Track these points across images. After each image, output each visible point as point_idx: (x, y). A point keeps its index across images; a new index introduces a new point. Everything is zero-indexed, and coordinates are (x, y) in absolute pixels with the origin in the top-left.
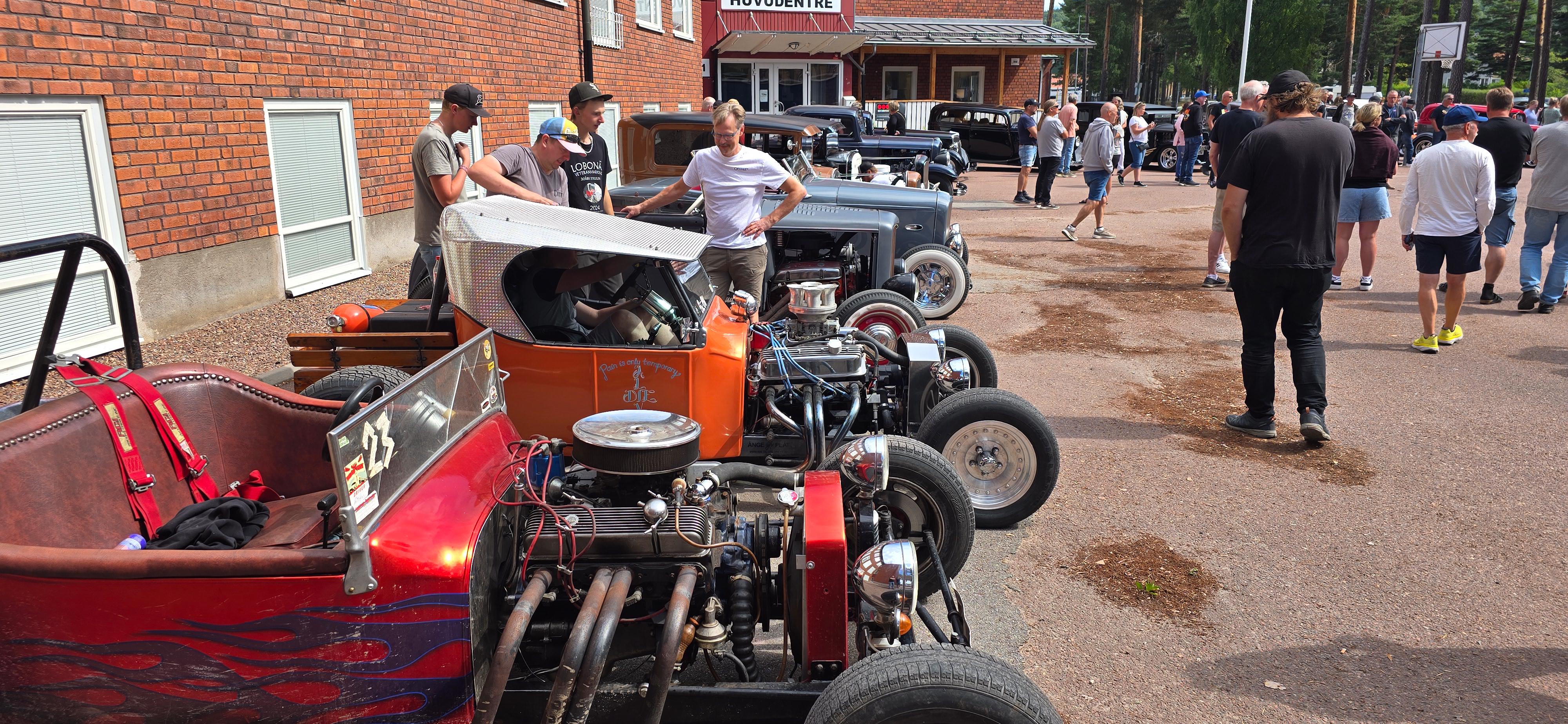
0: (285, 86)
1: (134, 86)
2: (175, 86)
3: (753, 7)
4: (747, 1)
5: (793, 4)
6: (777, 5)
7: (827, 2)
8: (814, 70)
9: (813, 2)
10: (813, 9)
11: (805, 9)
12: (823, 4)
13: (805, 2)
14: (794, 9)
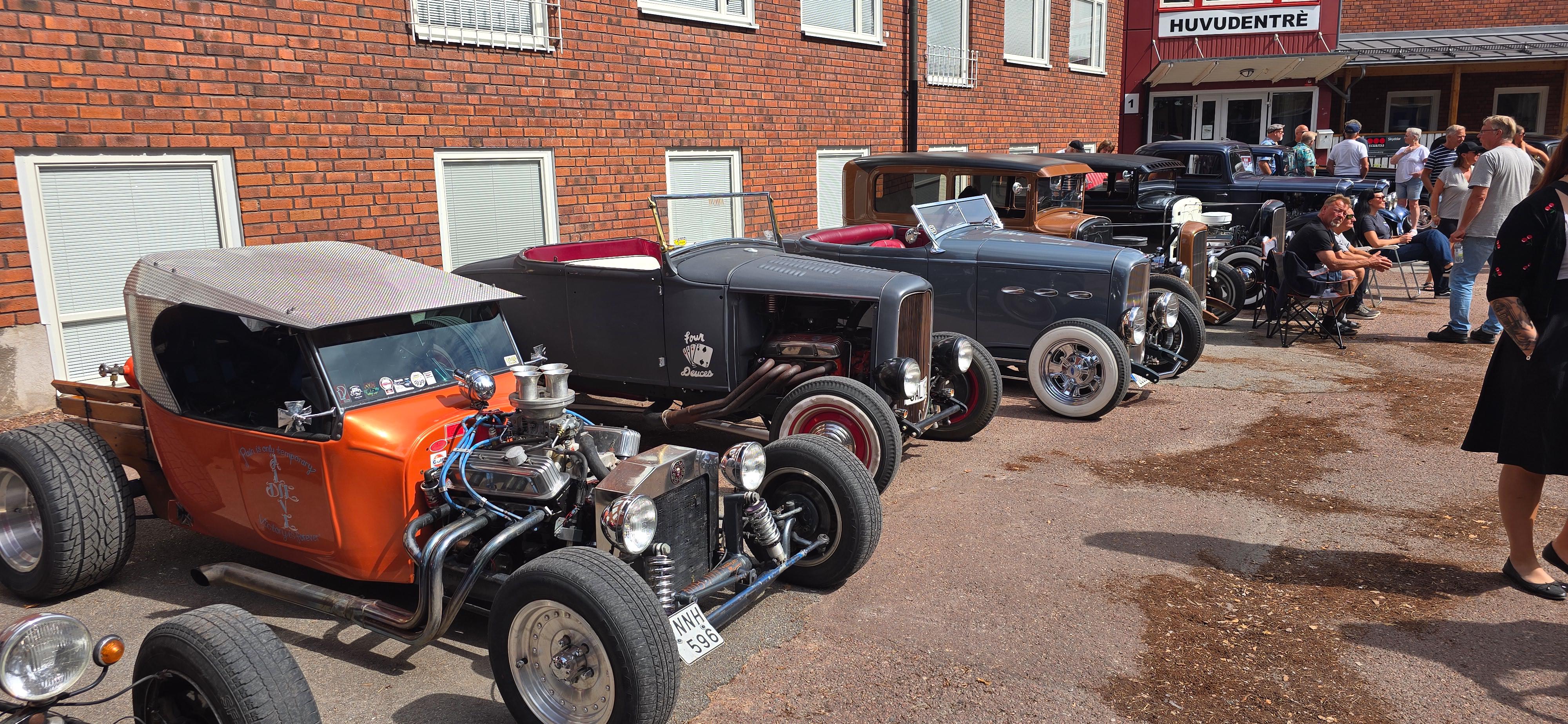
0: (464, 136)
1: (270, 139)
2: (321, 138)
3: (1200, 31)
4: (1191, 26)
5: (1253, 24)
6: (1231, 27)
7: (1299, 20)
8: (1278, 102)
9: (1280, 21)
10: (1280, 28)
11: (1270, 28)
12: (1295, 22)
13: (1270, 21)
14: (1253, 30)
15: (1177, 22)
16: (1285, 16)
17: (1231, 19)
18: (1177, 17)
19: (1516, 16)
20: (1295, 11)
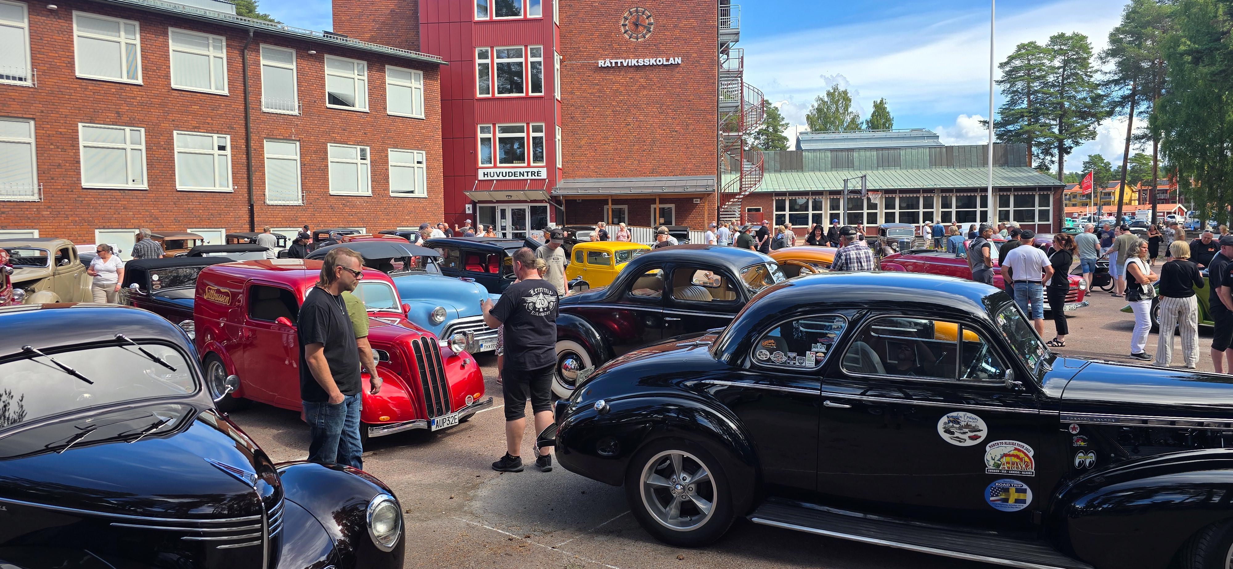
3: (496, 178)
4: (492, 175)
5: (518, 175)
6: (509, 176)
7: (538, 174)
8: (533, 209)
9: (530, 174)
10: (530, 177)
11: (525, 177)
12: (536, 174)
13: (525, 174)
14: (519, 178)
15: (486, 173)
16: (532, 172)
17: (509, 172)
18: (486, 171)
19: (657, 172)
20: (536, 170)
